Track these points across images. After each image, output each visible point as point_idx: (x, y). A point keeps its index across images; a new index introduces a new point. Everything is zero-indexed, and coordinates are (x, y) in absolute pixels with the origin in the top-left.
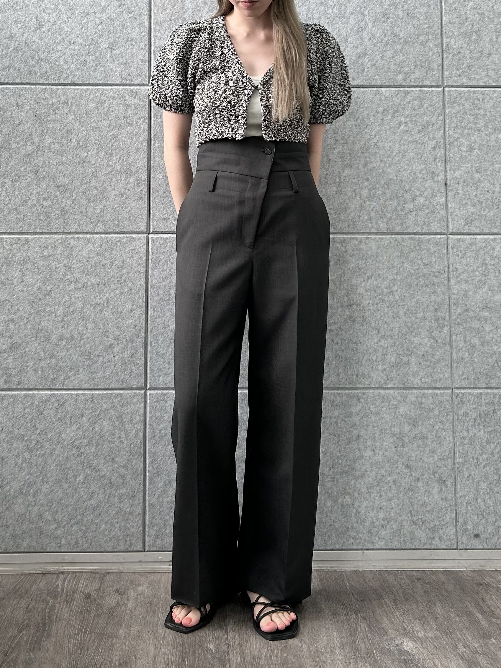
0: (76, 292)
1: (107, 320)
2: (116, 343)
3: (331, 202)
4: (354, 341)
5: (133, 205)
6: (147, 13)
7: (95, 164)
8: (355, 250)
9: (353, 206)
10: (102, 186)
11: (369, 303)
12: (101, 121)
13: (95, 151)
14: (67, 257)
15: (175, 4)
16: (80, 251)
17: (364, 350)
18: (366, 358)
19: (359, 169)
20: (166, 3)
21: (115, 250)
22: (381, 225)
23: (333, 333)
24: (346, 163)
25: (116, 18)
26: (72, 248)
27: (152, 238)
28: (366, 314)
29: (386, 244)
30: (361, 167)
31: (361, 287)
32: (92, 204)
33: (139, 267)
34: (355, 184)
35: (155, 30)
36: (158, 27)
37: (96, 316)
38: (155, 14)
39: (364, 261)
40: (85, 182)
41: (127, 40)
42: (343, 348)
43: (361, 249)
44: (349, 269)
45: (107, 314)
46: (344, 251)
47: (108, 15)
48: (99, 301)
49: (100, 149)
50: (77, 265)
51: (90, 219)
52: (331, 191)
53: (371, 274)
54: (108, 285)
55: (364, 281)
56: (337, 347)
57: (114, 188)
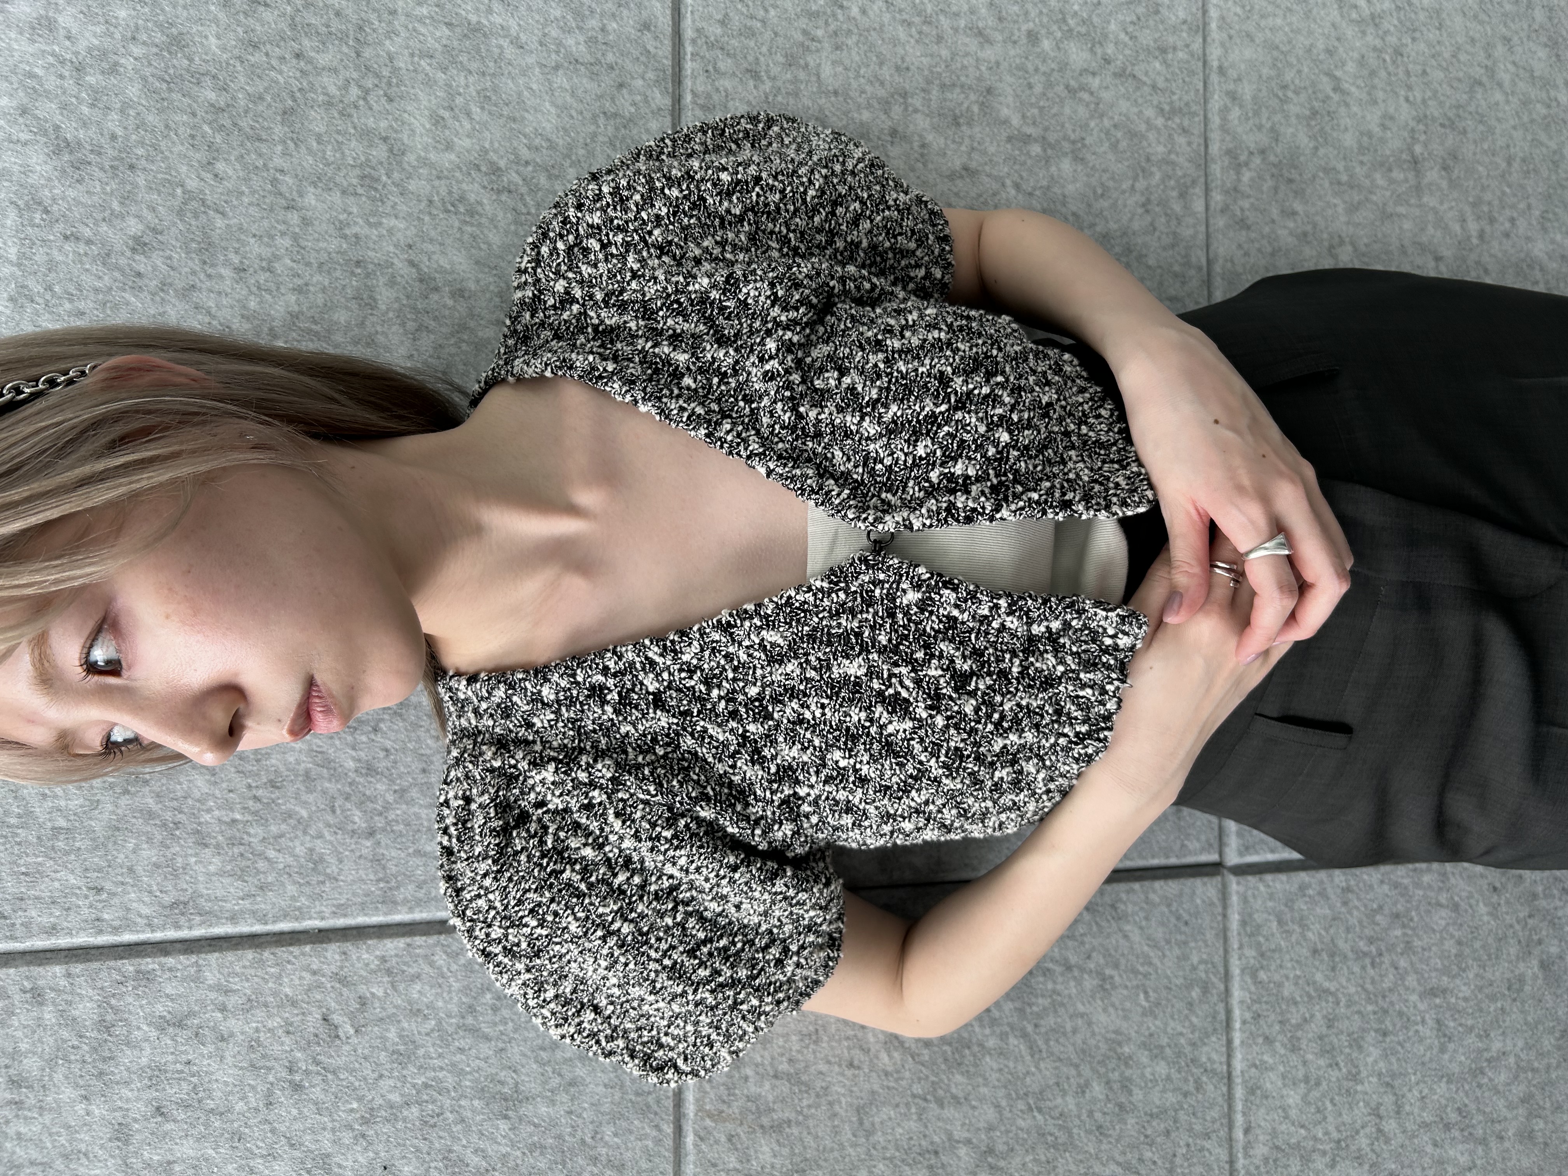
0: (1407, 1108)
1: (1480, 989)
2: (1536, 951)
3: (1111, 184)
4: (1504, 165)
5: (1136, 936)
6: (333, 951)
7: (997, 1106)
8: (1257, 121)
9: (1124, 105)
10: (1077, 1066)
11: (1407, 100)
12: (831, 1104)
13: (949, 1112)
14: (1306, 1160)
15: (289, 815)
16: (1286, 1117)
17: (1524, 139)
18: (1543, 137)
19: (998, 64)
20: (283, 860)
21: (1280, 985)
22: (1182, 14)
23: (1488, 229)
24: (976, 109)
25: (360, 1099)
26: (1277, 1148)
27: (1241, 854)
28: (1436, 114)
29: (1238, 10)
30: (988, 53)
31: (1363, 117)
32: (1138, 1095)
33: (1329, 890)
34: (1049, 85)
35: (419, 903)
36: (408, 891)
37: (1471, 1029)
38: (341, 909)
39: (1290, 94)
40: (1063, 1138)
41: (474, 1031)
42: (1522, 206)
43: (1255, 98)
44: (1316, 148)
45: (1465, 991)
46: (1264, 159)
47: (347, 1138)
48: (1430, 1023)
49: (941, 1092)
50: (1330, 1119)
51: (1186, 1095)
52: (1075, 180)
53: (1325, 79)
54: (1384, 997)
55: (1347, 105)
56: (1522, 223)
57: (1082, 1015)
